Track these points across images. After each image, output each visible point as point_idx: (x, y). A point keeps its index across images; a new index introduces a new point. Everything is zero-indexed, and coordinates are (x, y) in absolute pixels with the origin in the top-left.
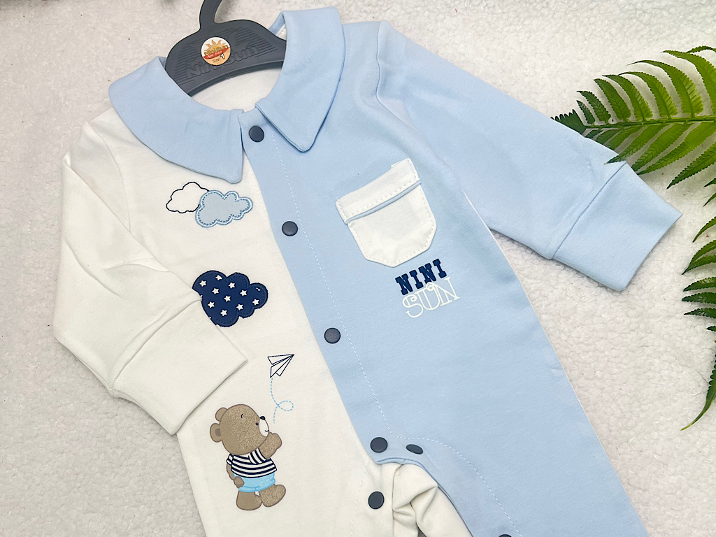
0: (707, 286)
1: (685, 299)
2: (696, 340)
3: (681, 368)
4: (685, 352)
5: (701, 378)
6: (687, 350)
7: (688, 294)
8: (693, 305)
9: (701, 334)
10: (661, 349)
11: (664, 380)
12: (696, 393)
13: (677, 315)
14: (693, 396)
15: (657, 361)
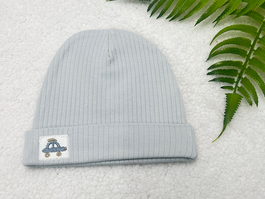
0: (218, 66)
1: (209, 74)
2: (217, 94)
3: (210, 110)
4: (212, 101)
5: (221, 114)
6: (212, 100)
7: (210, 71)
8: (213, 77)
9: (219, 91)
10: (199, 101)
11: (203, 117)
12: (220, 122)
13: (206, 83)
14: (218, 124)
15: (198, 107)
